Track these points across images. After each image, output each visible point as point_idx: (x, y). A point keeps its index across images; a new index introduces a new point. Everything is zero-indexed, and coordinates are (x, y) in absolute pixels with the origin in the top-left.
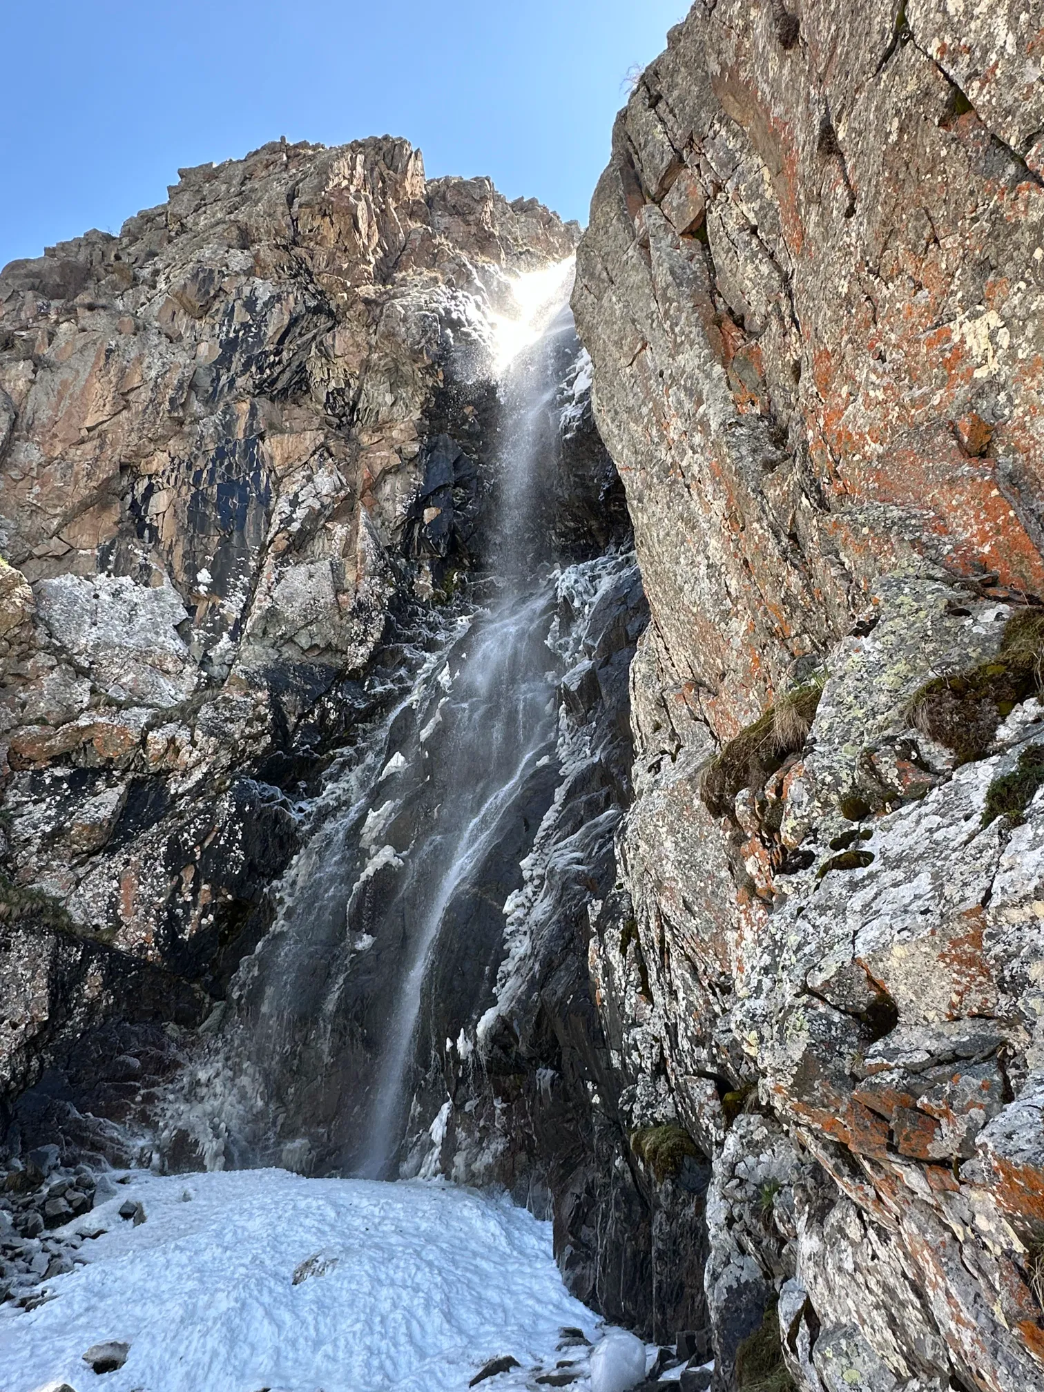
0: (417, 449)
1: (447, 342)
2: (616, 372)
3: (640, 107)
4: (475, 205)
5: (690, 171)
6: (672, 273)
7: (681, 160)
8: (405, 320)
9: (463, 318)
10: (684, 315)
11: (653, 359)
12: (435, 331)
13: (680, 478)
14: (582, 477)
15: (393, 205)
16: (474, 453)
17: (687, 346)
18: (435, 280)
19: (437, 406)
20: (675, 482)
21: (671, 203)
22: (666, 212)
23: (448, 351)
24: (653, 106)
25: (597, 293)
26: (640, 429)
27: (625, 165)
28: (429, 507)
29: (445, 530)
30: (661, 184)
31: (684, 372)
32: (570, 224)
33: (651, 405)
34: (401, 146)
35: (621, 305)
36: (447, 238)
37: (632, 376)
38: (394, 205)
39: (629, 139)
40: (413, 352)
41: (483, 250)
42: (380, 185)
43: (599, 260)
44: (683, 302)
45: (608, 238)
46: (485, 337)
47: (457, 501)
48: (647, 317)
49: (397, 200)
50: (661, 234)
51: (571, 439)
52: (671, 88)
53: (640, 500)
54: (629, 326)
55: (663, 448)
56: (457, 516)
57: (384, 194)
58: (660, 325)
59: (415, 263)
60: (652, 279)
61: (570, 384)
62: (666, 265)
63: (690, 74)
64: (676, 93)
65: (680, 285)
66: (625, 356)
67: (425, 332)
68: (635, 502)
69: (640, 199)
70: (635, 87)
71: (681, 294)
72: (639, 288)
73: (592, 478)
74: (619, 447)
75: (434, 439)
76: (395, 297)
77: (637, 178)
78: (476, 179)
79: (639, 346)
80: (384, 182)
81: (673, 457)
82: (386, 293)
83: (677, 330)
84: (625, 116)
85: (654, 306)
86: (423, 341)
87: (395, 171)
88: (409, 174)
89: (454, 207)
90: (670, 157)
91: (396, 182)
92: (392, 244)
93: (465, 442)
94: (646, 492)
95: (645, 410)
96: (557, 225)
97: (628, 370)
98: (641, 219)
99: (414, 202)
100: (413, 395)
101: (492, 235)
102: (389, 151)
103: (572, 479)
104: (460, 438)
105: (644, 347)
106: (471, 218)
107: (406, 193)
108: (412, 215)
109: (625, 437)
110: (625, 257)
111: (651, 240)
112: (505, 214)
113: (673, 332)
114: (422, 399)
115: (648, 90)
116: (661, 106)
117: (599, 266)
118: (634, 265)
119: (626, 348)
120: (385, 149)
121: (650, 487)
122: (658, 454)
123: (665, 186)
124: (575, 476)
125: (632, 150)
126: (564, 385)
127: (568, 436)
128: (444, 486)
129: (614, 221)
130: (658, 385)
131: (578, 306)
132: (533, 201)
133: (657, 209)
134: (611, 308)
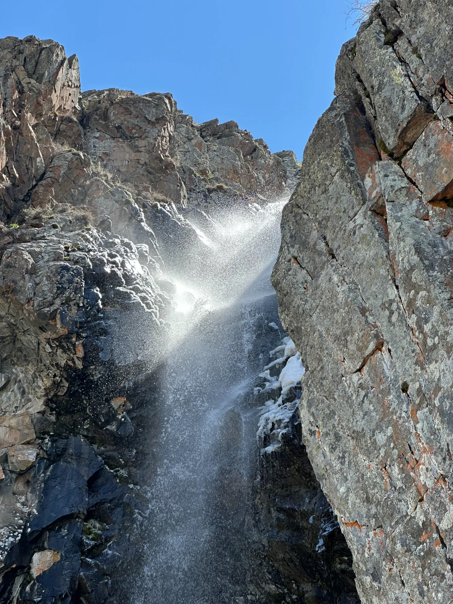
0: (32, 458)
1: (94, 305)
2: (338, 379)
3: (373, 42)
4: (149, 128)
5: (441, 124)
6: (418, 251)
7: (429, 109)
8: (33, 272)
9: (120, 273)
10: (436, 309)
11: (393, 366)
12: (77, 290)
13: (438, 548)
14: (290, 513)
15: (30, 119)
16: (123, 467)
17: (442, 352)
18: (83, 221)
19: (70, 393)
20: (430, 553)
21: (416, 161)
22: (409, 172)
23: (96, 318)
24: (391, 42)
25: (311, 267)
26: (373, 465)
27: (354, 110)
28: (42, 549)
29: (65, 589)
30: (402, 136)
31: (438, 388)
32: (282, 155)
33: (390, 431)
34: (51, 50)
35: (345, 287)
36: (105, 166)
37: (361, 386)
38: (33, 121)
39: (358, 78)
40: (41, 316)
41: (156, 185)
42: (16, 95)
43: (315, 225)
44: (435, 292)
45: (328, 199)
46: (150, 300)
47: (89, 542)
48: (383, 307)
49: (38, 115)
50: (402, 199)
51: (274, 453)
52: (414, 23)
53: (376, 577)
54: (357, 317)
55: (410, 497)
56: (86, 566)
57: (20, 107)
58: (402, 319)
59: (56, 197)
60: (390, 256)
61: (276, 372)
62: (409, 241)
63: (440, 11)
64: (421, 30)
65: (430, 267)
66: (352, 358)
67: (61, 290)
68: (368, 579)
69: (373, 152)
70: (366, 18)
71: (431, 280)
72: (370, 266)
73: (305, 515)
74: (342, 490)
75: (61, 443)
76: (21, 240)
77: (369, 128)
78: (151, 95)
79: (372, 346)
80: (21, 92)
81: (426, 514)
82: (9, 234)
83: (427, 328)
84: (353, 51)
85: (392, 293)
86: (58, 302)
87: (39, 80)
88: (58, 85)
89: (119, 128)
90: (414, 105)
91: (39, 93)
92: (25, 170)
93: (109, 449)
94: (385, 565)
95: (381, 438)
96: (263, 157)
97: (355, 377)
98: (373, 178)
99: (62, 119)
100: (35, 377)
101: (170, 166)
102: (32, 55)
103: (274, 514)
104: (103, 443)
105: (379, 348)
106: (141, 143)
107: (52, 108)
108: (57, 135)
109: (351, 475)
110: (351, 225)
111: (388, 207)
112: (190, 140)
113: (421, 331)
114: (48, 383)
115: (384, 23)
116: (401, 43)
117: (315, 234)
118: (364, 237)
119: (352, 347)
120: (27, 52)
121: (390, 557)
122: (402, 506)
123: (408, 140)
124: (280, 510)
125: (361, 92)
126: (266, 374)
127: (270, 449)
128: (69, 518)
129: (336, 178)
130: (401, 403)
131: (284, 284)
132: (230, 126)
133: (396, 167)
134: (331, 290)
